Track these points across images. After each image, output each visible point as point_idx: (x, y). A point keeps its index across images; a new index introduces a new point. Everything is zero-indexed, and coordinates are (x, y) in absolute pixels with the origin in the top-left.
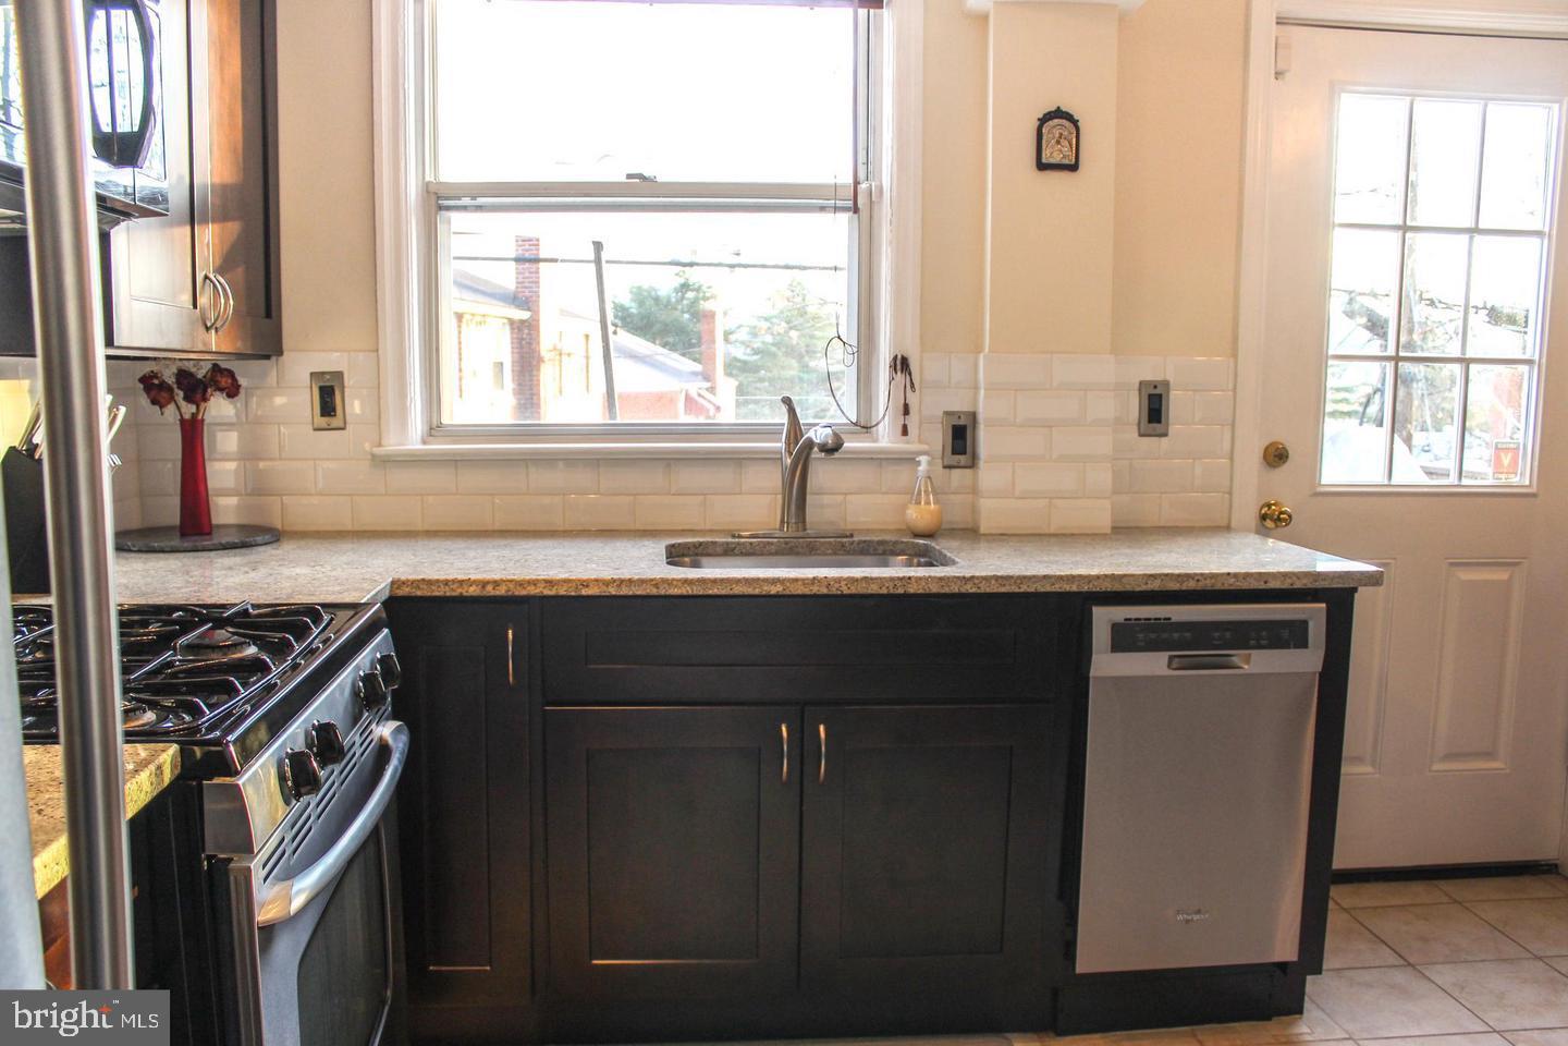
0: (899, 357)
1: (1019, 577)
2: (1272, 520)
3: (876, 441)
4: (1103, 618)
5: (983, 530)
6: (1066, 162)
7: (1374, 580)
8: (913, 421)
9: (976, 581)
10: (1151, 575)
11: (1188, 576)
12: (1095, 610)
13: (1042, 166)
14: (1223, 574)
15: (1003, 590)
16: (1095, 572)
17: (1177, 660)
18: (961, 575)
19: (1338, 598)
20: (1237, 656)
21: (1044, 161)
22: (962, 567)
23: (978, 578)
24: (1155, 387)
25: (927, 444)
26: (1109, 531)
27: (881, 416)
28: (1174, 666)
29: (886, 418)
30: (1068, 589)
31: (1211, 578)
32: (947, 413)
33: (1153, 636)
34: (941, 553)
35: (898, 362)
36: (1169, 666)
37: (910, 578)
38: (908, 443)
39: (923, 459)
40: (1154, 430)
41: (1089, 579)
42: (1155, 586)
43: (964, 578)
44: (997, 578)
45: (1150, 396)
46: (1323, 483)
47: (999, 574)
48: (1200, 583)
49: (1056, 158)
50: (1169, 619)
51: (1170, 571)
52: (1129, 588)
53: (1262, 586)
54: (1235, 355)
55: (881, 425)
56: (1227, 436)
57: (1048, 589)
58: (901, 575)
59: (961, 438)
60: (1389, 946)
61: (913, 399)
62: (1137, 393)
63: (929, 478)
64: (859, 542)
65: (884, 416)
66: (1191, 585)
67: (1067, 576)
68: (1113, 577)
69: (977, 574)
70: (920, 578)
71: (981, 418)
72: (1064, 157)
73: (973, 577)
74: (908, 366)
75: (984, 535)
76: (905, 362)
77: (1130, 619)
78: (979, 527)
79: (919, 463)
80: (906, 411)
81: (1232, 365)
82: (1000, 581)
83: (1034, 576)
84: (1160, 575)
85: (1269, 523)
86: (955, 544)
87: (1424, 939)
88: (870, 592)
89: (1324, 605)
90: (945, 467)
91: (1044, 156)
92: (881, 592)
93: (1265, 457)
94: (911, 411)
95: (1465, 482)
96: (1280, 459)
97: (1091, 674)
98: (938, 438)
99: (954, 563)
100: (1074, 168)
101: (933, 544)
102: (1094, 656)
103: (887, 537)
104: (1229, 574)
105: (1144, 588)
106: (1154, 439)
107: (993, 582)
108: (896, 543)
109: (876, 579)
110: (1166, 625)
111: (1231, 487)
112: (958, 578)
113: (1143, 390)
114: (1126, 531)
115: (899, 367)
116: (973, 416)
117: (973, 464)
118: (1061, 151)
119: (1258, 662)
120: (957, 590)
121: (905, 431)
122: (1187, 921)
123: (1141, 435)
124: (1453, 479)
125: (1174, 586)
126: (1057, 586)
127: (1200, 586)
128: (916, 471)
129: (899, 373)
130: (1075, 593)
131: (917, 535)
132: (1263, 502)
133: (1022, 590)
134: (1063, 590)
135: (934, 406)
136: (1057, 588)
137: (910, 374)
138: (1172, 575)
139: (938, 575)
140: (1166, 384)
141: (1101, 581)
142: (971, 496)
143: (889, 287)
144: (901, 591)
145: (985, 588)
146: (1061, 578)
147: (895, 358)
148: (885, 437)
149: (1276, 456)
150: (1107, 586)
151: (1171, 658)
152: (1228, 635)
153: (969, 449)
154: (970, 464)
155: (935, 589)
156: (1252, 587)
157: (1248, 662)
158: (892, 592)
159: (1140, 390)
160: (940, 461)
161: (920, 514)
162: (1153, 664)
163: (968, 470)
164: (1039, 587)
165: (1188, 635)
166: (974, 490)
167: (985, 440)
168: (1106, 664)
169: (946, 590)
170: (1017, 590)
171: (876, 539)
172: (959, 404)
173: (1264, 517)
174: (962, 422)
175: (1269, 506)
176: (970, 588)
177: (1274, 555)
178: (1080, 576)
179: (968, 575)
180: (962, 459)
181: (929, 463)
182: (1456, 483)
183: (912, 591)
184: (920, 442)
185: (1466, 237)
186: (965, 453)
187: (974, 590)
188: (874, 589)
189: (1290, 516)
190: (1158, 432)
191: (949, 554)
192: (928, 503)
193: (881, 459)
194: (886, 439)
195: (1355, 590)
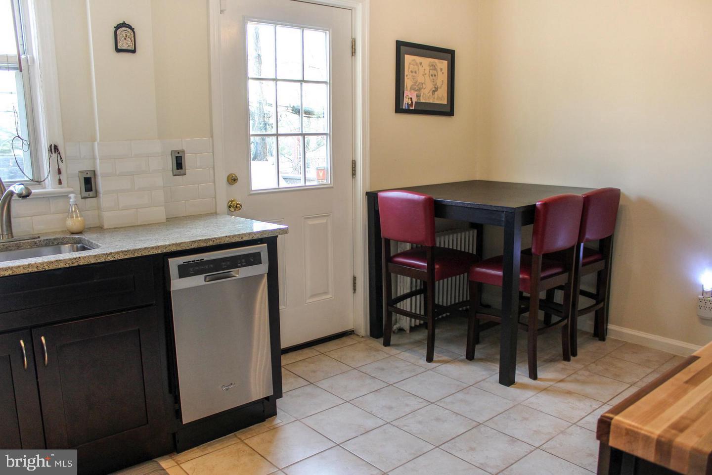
0: (53, 145)
1: (133, 250)
2: (234, 208)
3: (45, 188)
4: (174, 264)
5: (106, 227)
6: (130, 48)
7: (284, 232)
8: (63, 177)
9: (113, 255)
10: (193, 241)
11: (209, 240)
12: (170, 260)
13: (118, 50)
14: (224, 237)
15: (126, 257)
16: (167, 243)
17: (208, 277)
18: (105, 253)
19: (270, 241)
20: (233, 272)
21: (119, 48)
22: (103, 248)
23: (113, 253)
24: (178, 153)
25: (72, 188)
26: (165, 221)
27: (46, 176)
28: (207, 280)
29: (49, 177)
30: (157, 253)
31: (219, 239)
32: (81, 172)
33: (197, 268)
34: (89, 242)
35: (53, 148)
36: (205, 281)
37: (80, 258)
38: (62, 188)
39: (72, 195)
40: (180, 172)
41: (165, 247)
42: (195, 246)
43: (107, 254)
44: (122, 252)
45: (177, 157)
46: (253, 189)
47: (123, 250)
48: (214, 242)
49: (125, 47)
50: (203, 260)
51: (200, 238)
52: (184, 248)
53: (240, 240)
54: (212, 137)
55: (46, 181)
56: (212, 172)
57: (148, 254)
58: (75, 257)
59: (89, 183)
60: (302, 378)
61: (62, 166)
62: (170, 156)
63: (76, 204)
64: (44, 240)
65: (48, 176)
66: (211, 243)
67: (155, 246)
68: (176, 244)
69: (113, 251)
70: (85, 257)
71: (99, 173)
72: (129, 46)
73: (111, 253)
74: (58, 150)
75: (106, 229)
76: (56, 147)
77: (186, 262)
78: (103, 226)
79: (70, 198)
80: (60, 172)
81: (211, 140)
82: (124, 253)
83: (140, 249)
84: (197, 241)
85: (232, 209)
86: (94, 236)
87: (314, 372)
88: (60, 267)
89: (266, 245)
90: (82, 198)
91: (118, 45)
92: (66, 266)
93: (228, 181)
94: (62, 172)
95: (308, 184)
96: (234, 181)
97: (171, 290)
98: (77, 185)
99: (98, 247)
100: (134, 51)
101: (83, 237)
102: (172, 281)
103: (58, 236)
104: (226, 236)
105: (190, 247)
106: (181, 177)
107: (121, 254)
108: (64, 238)
109: (62, 260)
110: (201, 263)
111: (215, 195)
112: (104, 254)
113: (173, 155)
114: (173, 220)
115: (53, 150)
116: (94, 172)
117: (96, 195)
118: (127, 43)
119: (243, 273)
120: (104, 260)
121: (60, 182)
122: (227, 389)
123: (174, 176)
124: (302, 183)
125: (203, 245)
126: (152, 252)
127: (215, 243)
128: (69, 201)
129: (54, 153)
130: (160, 254)
131: (73, 233)
132: (229, 200)
133: (135, 256)
134: (154, 253)
135: (74, 169)
136: (151, 253)
137: (59, 154)
138: (202, 240)
139: (94, 254)
140: (183, 151)
141: (171, 246)
142: (96, 211)
143: (43, 110)
144: (76, 264)
145: (117, 257)
146: (153, 248)
147: (51, 146)
148: (50, 186)
149: (232, 180)
150: (174, 249)
151: (206, 277)
152: (228, 263)
153: (93, 188)
154: (95, 195)
155: (93, 261)
156: (236, 241)
157: (238, 274)
158: (71, 266)
159: (171, 155)
160: (80, 195)
161: (74, 223)
162: (198, 281)
163: (94, 198)
164: (143, 253)
165: (212, 266)
166: (99, 208)
167: (101, 184)
168: (177, 284)
169: (99, 261)
170: (133, 256)
171: (53, 238)
172: (86, 166)
173: (230, 207)
174: (89, 176)
175: (232, 201)
176: (110, 258)
177: (241, 225)
178: (161, 246)
179: (108, 252)
180: (91, 194)
181: (75, 197)
182: (304, 185)
183: (81, 264)
184: (68, 187)
185: (299, 84)
186: (91, 190)
187: (112, 259)
188: (62, 265)
189: (241, 206)
190: (182, 173)
191: (94, 242)
192: (77, 217)
193: (48, 197)
194: (50, 187)
195: (277, 236)
